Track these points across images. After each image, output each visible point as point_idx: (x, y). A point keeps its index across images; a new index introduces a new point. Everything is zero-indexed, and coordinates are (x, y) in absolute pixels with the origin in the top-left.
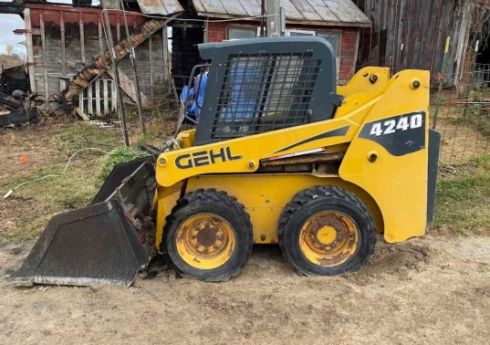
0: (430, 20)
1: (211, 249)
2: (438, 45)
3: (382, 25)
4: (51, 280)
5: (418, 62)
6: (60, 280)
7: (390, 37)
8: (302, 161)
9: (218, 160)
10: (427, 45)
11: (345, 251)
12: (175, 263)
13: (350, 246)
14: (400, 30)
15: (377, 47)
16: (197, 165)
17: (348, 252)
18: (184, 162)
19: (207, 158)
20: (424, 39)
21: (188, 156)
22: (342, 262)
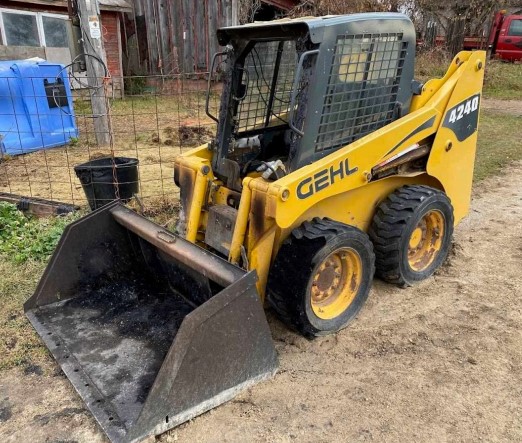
0: (196, 6)
1: (329, 292)
2: (210, 34)
3: (136, 10)
4: (180, 418)
5: (190, 53)
6: (192, 412)
7: (151, 26)
8: (402, 161)
9: (337, 177)
10: (198, 34)
11: (429, 249)
12: (312, 323)
13: (434, 243)
14: (161, 17)
15: (135, 37)
16: (318, 189)
17: (433, 250)
18: (305, 190)
19: (326, 178)
20: (192, 27)
21: (309, 180)
22: (431, 261)
